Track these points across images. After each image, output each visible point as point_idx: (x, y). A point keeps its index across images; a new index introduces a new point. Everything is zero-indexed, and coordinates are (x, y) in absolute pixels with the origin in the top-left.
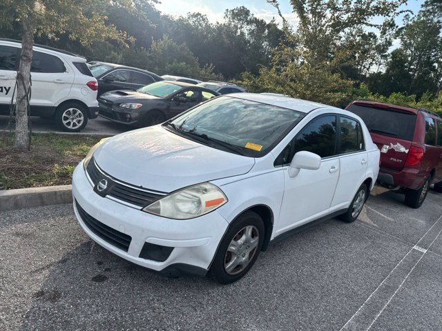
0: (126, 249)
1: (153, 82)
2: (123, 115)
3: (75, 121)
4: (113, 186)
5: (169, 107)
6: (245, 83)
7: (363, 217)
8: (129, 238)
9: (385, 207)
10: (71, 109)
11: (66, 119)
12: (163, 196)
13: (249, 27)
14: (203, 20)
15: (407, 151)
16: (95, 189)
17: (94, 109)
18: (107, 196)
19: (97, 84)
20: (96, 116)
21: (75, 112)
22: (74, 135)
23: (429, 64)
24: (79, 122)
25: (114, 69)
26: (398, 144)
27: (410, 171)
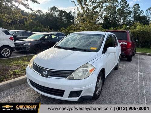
0: (62, 96)
1: (32, 35)
2: (25, 48)
3: (7, 53)
4: (50, 72)
5: (41, 43)
6: (62, 31)
7: (119, 67)
8: (64, 91)
9: (123, 63)
10: (5, 49)
11: (3, 53)
12: (73, 72)
13: (57, 13)
14: (41, 12)
15: (126, 44)
16: (42, 75)
17: (14, 47)
18: (49, 77)
19: (13, 38)
20: (15, 50)
21: (6, 50)
22: (9, 59)
23: (115, 18)
24: (8, 53)
25: (16, 32)
26: (124, 42)
27: (129, 50)
